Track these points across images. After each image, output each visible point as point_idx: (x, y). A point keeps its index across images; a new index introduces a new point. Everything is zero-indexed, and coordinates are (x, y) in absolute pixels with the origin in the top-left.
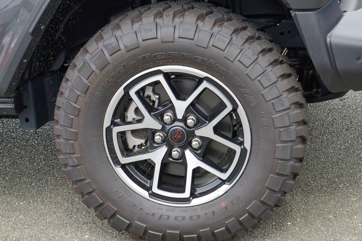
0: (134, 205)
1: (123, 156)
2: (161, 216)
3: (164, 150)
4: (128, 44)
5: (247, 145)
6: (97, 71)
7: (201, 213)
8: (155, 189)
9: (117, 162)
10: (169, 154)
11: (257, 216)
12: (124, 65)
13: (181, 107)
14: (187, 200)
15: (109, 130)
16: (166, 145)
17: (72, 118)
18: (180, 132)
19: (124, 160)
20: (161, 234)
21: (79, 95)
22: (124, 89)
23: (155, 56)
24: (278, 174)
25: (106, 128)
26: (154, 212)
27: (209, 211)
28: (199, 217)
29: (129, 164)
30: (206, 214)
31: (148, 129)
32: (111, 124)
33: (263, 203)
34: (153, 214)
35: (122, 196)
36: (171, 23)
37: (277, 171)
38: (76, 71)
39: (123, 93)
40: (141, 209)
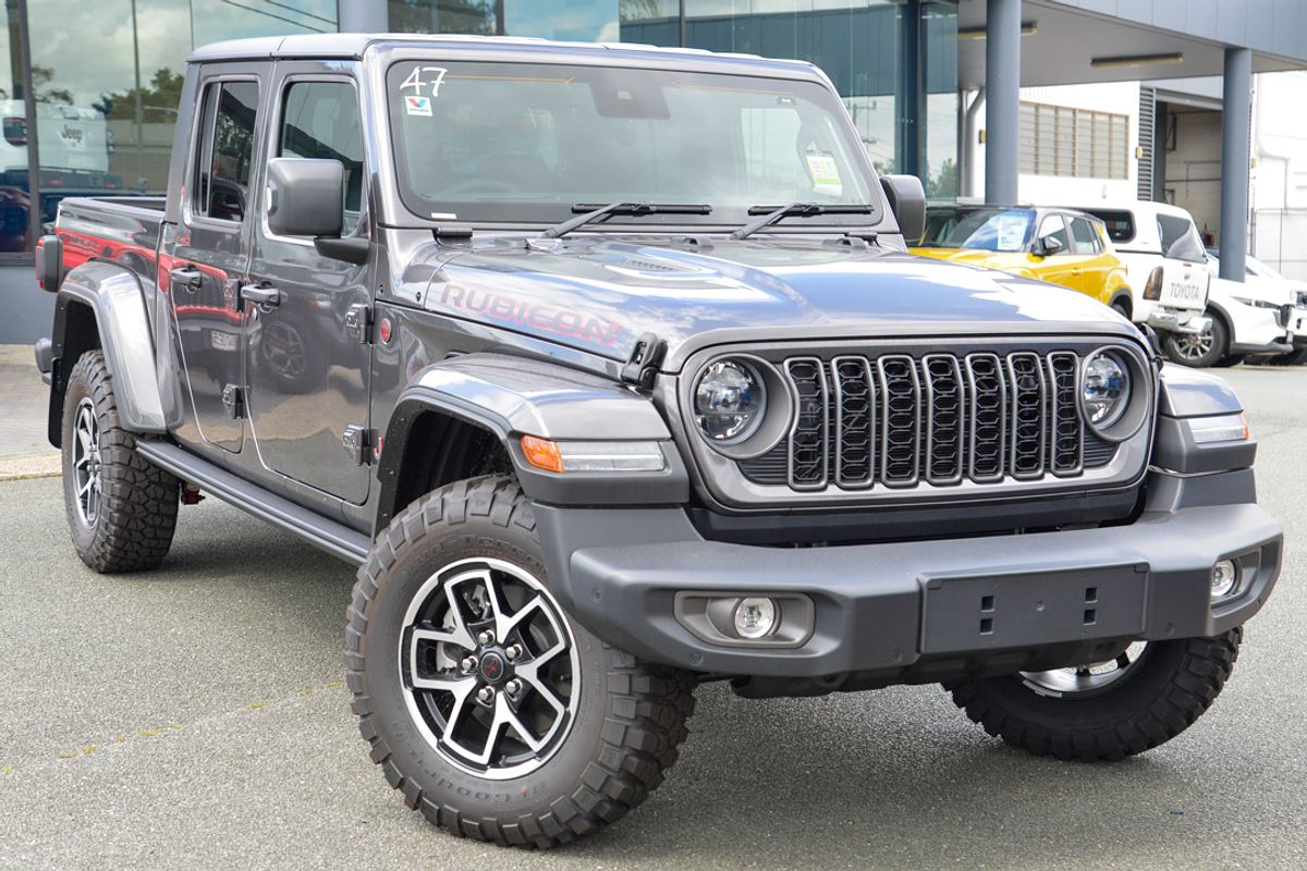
0: (413, 754)
1: (418, 676)
2: (443, 780)
3: (471, 683)
4: (452, 515)
5: (573, 708)
6: (409, 542)
7: (493, 792)
8: (447, 738)
9: (409, 682)
10: (474, 692)
11: (563, 820)
12: (442, 543)
13: (505, 624)
14: (482, 768)
15: (409, 631)
16: (477, 677)
17: (366, 601)
18: (496, 663)
19: (419, 683)
20: (437, 808)
21: (380, 570)
22: (439, 577)
23: (481, 541)
24: (602, 765)
25: (406, 628)
26: (435, 771)
27: (504, 792)
28: (487, 796)
29: (427, 690)
30: (498, 796)
31: (459, 646)
32: (415, 623)
33: (573, 801)
34: (434, 775)
35: (401, 735)
36: (511, 500)
37: (599, 759)
38: (388, 536)
39: (436, 583)
40: (421, 762)
